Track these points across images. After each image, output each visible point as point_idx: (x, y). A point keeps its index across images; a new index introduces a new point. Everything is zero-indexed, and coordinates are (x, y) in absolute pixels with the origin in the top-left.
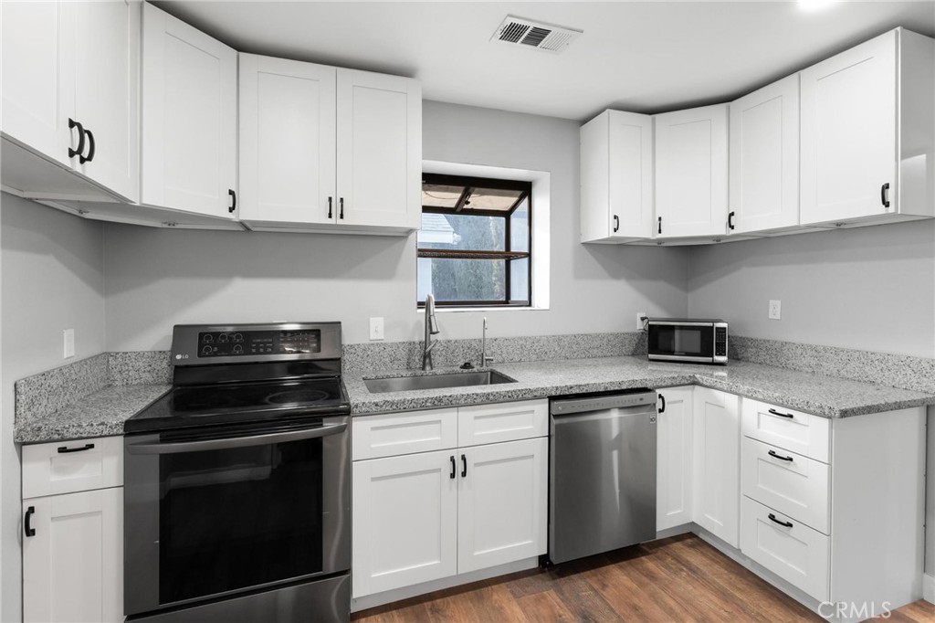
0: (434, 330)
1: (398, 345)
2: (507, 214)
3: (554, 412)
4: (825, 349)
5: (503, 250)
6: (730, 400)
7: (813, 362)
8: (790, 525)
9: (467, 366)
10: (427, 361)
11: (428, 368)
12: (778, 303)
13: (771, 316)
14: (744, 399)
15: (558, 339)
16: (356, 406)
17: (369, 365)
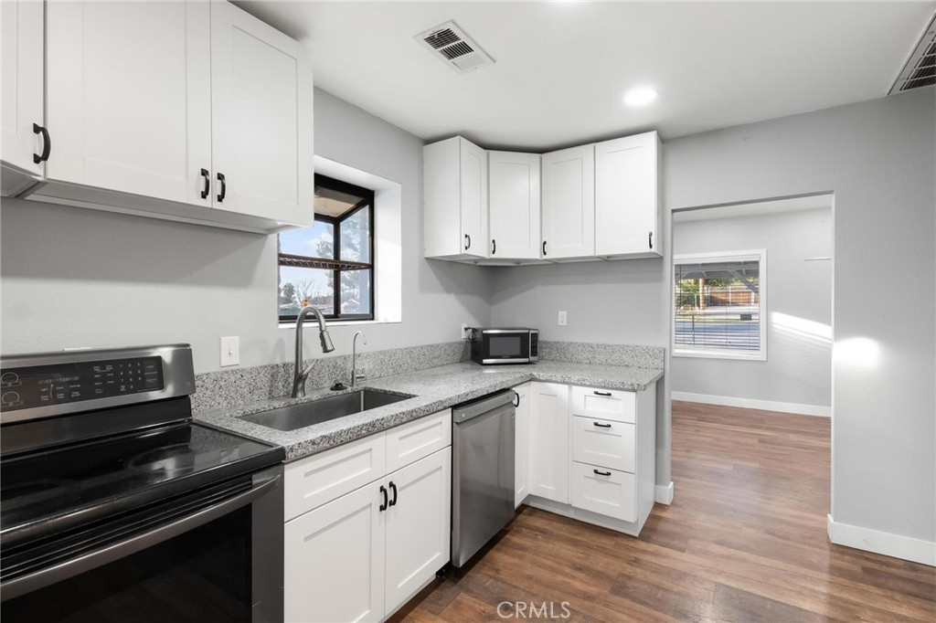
0: (329, 348)
1: (257, 370)
2: (336, 221)
3: (457, 420)
4: (598, 345)
5: (332, 258)
6: (561, 390)
7: (590, 356)
8: (609, 474)
9: (338, 387)
10: (300, 385)
11: (300, 395)
12: (565, 313)
13: (560, 324)
14: (574, 387)
15: (410, 351)
16: (292, 450)
17: (221, 400)
